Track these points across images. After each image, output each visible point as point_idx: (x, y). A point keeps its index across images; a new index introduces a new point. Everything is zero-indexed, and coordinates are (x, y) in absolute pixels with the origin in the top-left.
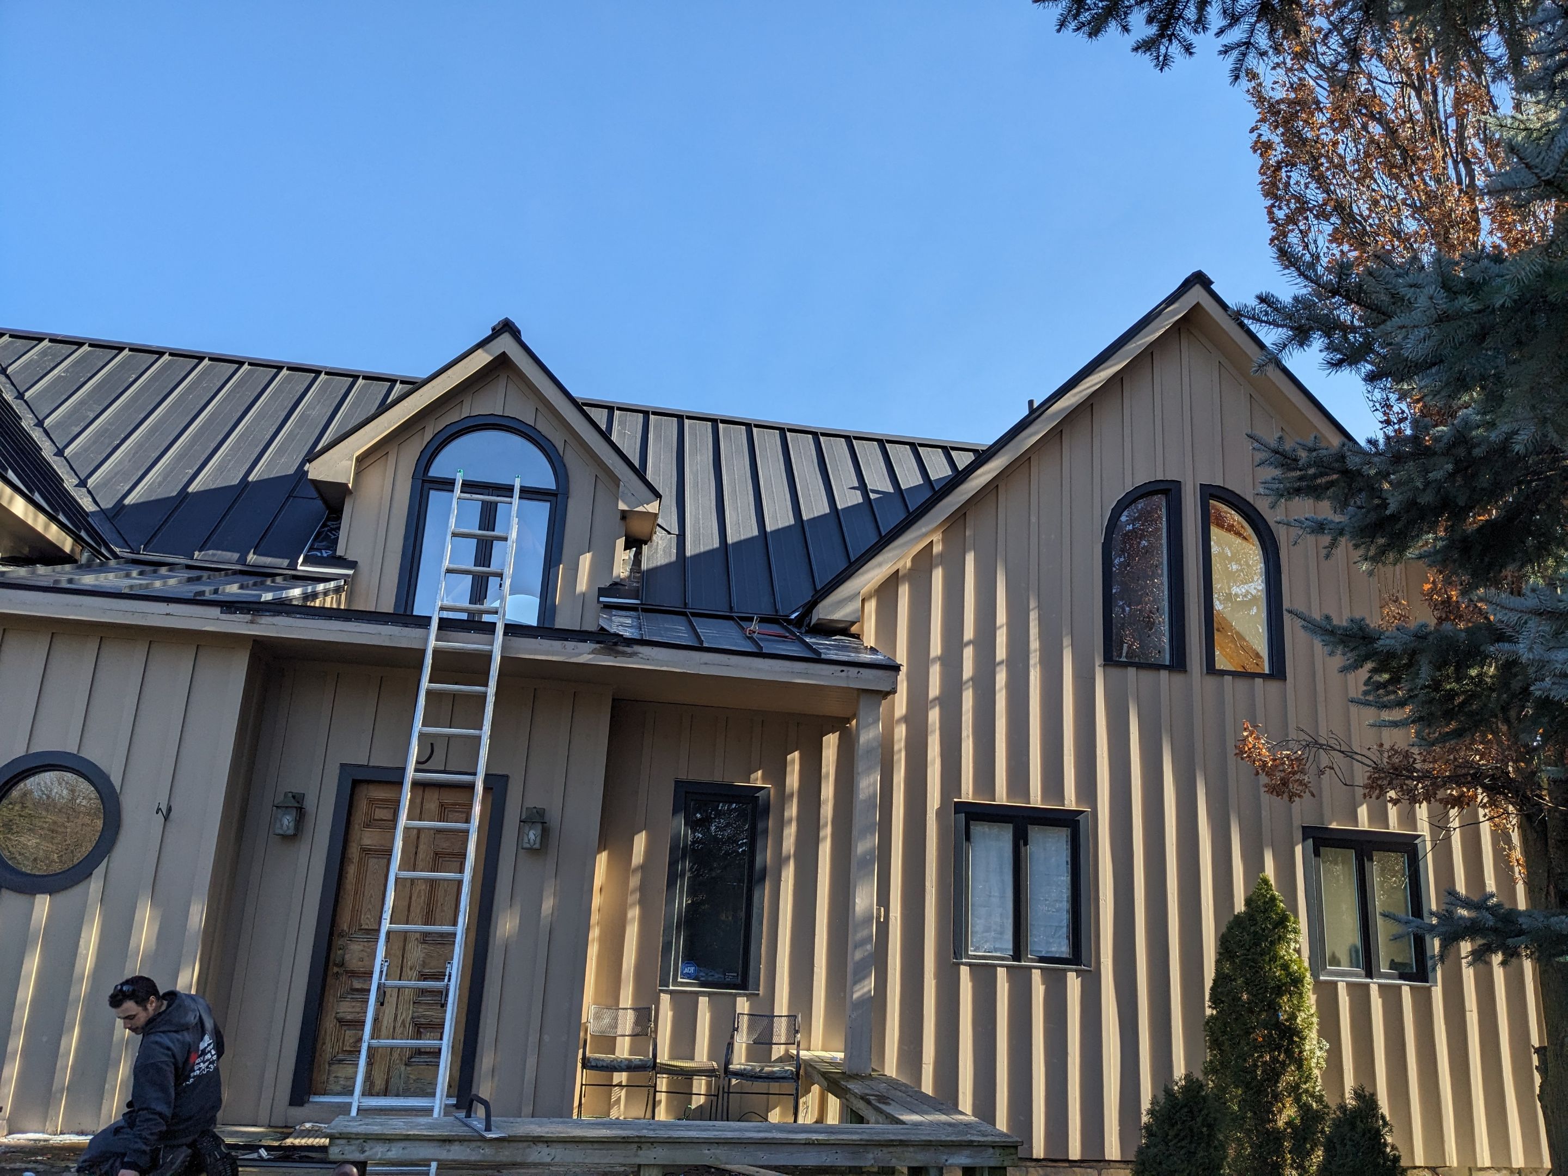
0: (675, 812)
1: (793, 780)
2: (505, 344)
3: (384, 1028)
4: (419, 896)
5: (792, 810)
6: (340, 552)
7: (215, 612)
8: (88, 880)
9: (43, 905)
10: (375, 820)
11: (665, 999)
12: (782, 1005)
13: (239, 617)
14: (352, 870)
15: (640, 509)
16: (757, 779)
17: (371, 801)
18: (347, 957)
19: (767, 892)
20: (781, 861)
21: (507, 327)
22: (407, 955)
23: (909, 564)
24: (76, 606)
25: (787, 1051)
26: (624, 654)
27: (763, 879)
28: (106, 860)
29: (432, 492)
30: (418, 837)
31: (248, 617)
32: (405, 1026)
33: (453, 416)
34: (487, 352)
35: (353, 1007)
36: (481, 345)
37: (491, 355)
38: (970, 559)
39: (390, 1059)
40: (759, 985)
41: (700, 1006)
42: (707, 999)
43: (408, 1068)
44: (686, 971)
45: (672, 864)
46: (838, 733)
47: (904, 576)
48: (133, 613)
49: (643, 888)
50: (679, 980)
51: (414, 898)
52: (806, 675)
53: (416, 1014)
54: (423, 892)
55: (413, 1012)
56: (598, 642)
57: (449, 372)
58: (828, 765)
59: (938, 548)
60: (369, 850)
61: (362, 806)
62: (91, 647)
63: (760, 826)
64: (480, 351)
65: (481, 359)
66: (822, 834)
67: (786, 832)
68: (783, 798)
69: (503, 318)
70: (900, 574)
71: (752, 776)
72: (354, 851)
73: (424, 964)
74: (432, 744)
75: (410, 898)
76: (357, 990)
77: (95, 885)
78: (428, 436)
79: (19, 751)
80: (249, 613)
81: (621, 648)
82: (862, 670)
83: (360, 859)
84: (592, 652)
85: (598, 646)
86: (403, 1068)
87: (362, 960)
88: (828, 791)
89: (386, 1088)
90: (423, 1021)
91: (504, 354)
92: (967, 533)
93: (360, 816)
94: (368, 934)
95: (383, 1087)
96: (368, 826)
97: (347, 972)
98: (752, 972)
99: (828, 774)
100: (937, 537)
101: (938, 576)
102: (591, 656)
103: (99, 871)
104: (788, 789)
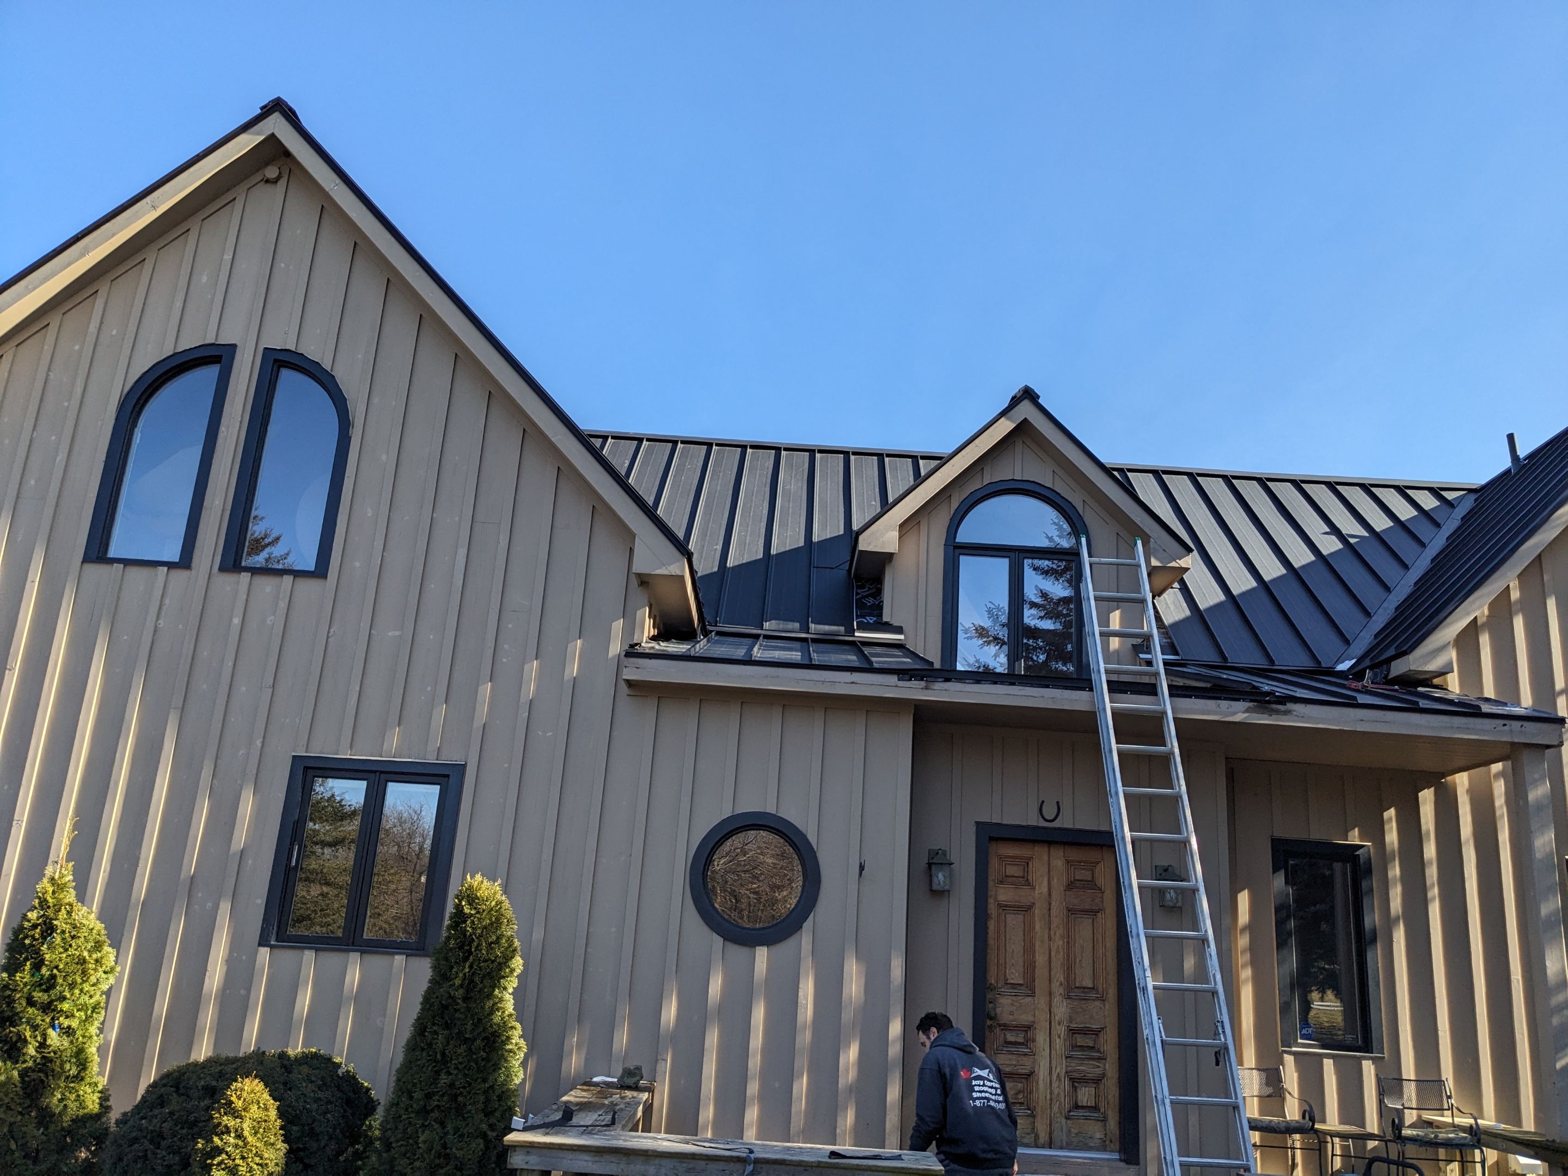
0: (1276, 870)
1: (1392, 837)
2: (1026, 410)
3: (1041, 1082)
4: (1058, 952)
5: (1395, 871)
6: (886, 618)
7: (893, 679)
8: (799, 933)
9: (762, 954)
10: (1006, 876)
11: (1289, 1060)
12: (1409, 1069)
13: (914, 683)
14: (992, 925)
15: (1173, 564)
16: (1354, 838)
17: (1001, 858)
18: (998, 1010)
19: (1379, 952)
20: (1390, 924)
21: (1028, 395)
22: (1054, 1010)
23: (1486, 612)
24: (772, 677)
25: (1419, 1117)
26: (1278, 712)
27: (1374, 940)
28: (812, 914)
29: (961, 557)
30: (1050, 895)
31: (923, 684)
32: (1060, 1080)
33: (975, 485)
34: (1008, 419)
35: (1010, 1060)
36: (1003, 414)
37: (1012, 421)
38: (1551, 604)
39: (1051, 1112)
40: (1383, 1048)
41: (1325, 1068)
42: (1331, 1061)
43: (1069, 1121)
44: (1304, 1031)
45: (1280, 924)
46: (1433, 789)
47: (1483, 625)
48: (823, 682)
49: (1253, 948)
50: (1299, 1041)
51: (1053, 954)
52: (1467, 730)
53: (1070, 1068)
54: (1061, 950)
55: (1067, 1066)
56: (1252, 701)
57: (977, 441)
58: (1427, 823)
59: (1515, 595)
60: (1006, 906)
61: (994, 864)
62: (776, 714)
63: (1364, 884)
64: (1003, 419)
65: (1005, 427)
66: (1430, 895)
67: (1392, 893)
68: (1385, 859)
69: (1021, 386)
70: (1479, 622)
71: (1350, 834)
72: (992, 908)
73: (1071, 1020)
74: (1058, 802)
75: (1050, 954)
76: (1011, 1043)
77: (805, 938)
78: (955, 505)
79: (727, 813)
80: (922, 680)
81: (1274, 706)
82: (1526, 724)
83: (999, 915)
84: (1247, 711)
85: (1251, 704)
86: (1064, 1121)
87: (1011, 1013)
88: (1430, 850)
89: (1051, 1138)
90: (1076, 1075)
91: (1025, 420)
92: (1546, 578)
93: (993, 875)
94: (1015, 989)
95: (1047, 1138)
96: (1001, 882)
97: (1000, 1026)
98: (1374, 1035)
99: (1428, 833)
100: (1514, 584)
101: (1519, 623)
102: (1247, 715)
103: (808, 925)
104: (1388, 848)
